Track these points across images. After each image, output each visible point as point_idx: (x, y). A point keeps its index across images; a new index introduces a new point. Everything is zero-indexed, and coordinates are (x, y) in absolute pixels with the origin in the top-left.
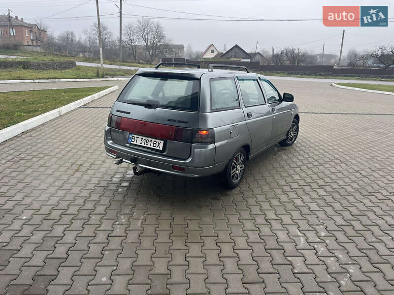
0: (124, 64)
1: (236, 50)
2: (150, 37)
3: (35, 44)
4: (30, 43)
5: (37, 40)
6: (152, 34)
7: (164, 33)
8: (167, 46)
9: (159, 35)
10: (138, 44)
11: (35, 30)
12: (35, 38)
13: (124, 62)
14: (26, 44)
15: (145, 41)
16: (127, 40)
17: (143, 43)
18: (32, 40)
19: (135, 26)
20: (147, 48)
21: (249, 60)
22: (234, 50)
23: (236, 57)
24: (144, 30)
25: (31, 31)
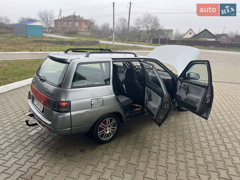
0: (129, 42)
1: (206, 33)
2: (150, 25)
3: (87, 31)
4: (85, 30)
5: (89, 28)
6: (152, 24)
7: (159, 22)
8: (160, 30)
9: (156, 24)
10: (143, 30)
11: (88, 23)
12: (88, 28)
13: (129, 41)
14: (83, 30)
15: (147, 27)
16: (136, 27)
17: (146, 29)
18: (86, 29)
19: (141, 19)
20: (148, 32)
21: (214, 40)
22: (204, 33)
23: (204, 37)
24: (147, 21)
25: (86, 24)
